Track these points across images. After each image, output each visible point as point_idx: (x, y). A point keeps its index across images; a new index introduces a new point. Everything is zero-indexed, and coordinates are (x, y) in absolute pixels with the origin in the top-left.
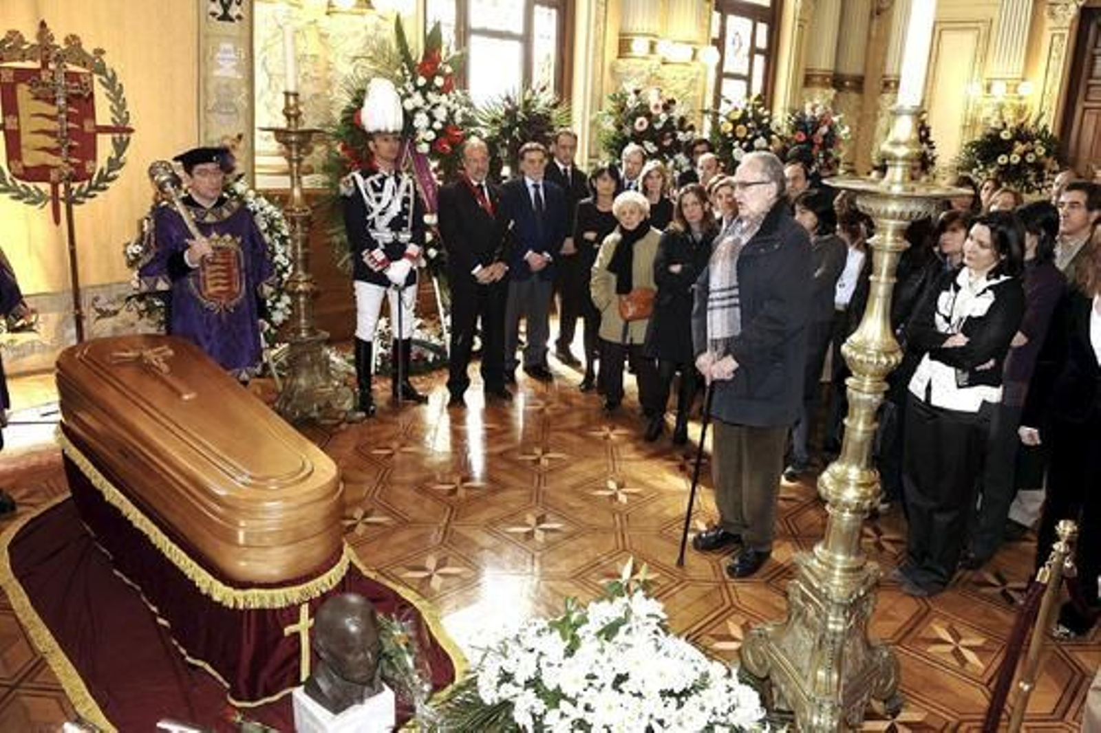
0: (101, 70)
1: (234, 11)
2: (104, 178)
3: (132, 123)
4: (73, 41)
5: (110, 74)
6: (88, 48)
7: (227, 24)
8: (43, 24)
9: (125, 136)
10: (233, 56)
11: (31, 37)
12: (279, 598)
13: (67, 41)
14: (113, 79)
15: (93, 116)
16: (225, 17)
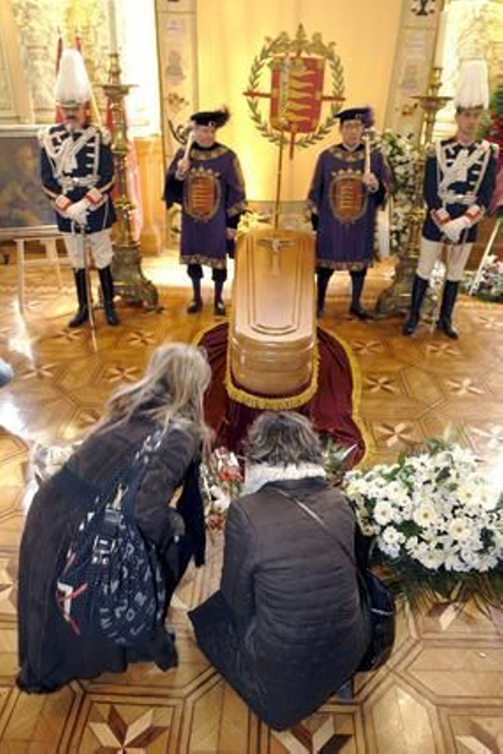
0: (331, 57)
1: (430, 6)
2: (322, 131)
3: (345, 95)
4: (317, 36)
5: (336, 59)
6: (325, 42)
7: (422, 17)
8: (301, 27)
9: (339, 103)
10: (422, 43)
11: (292, 37)
12: (252, 401)
13: (314, 37)
14: (338, 63)
15: (321, 88)
16: (422, 13)
